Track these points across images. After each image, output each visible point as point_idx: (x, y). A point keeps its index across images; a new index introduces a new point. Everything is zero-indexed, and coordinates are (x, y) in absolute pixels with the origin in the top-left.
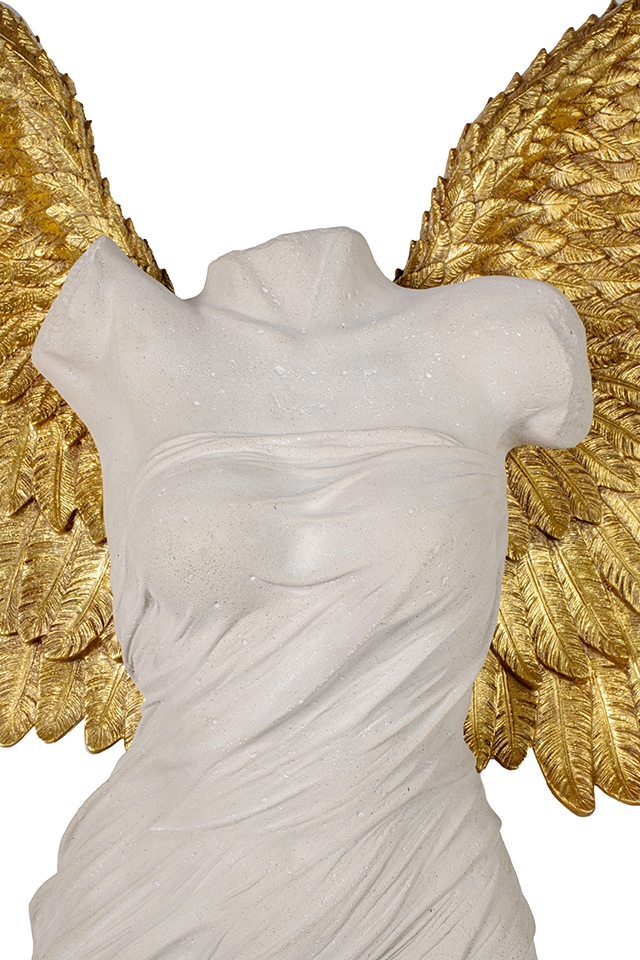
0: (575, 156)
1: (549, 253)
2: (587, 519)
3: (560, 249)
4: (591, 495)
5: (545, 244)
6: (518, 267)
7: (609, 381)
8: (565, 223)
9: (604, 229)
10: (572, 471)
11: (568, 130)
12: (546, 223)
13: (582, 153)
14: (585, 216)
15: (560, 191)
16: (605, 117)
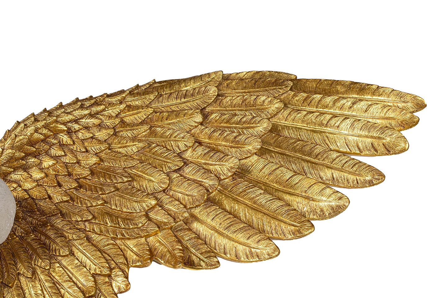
0: (62, 145)
1: (37, 179)
2: (6, 283)
3: (42, 178)
4: (13, 275)
5: (37, 175)
6: (23, 181)
7: (40, 233)
8: (49, 170)
9: (63, 175)
10: (10, 264)
11: (61, 134)
12: (41, 168)
13: (66, 145)
14: (58, 169)
15: (52, 157)
16: (81, 134)
